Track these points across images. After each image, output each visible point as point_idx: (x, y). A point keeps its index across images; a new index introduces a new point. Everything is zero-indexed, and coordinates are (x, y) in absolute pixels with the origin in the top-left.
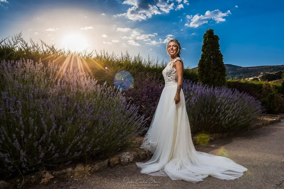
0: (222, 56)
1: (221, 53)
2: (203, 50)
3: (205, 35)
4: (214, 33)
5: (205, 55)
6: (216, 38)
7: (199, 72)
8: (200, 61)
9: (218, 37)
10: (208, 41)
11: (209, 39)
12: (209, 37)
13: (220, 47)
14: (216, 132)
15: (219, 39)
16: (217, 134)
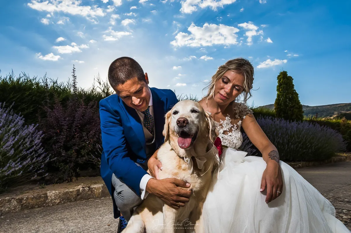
0: (298, 94)
1: (296, 92)
2: (278, 90)
3: (279, 76)
4: (287, 75)
5: (281, 94)
6: (290, 79)
7: (276, 110)
8: (276, 100)
9: (291, 77)
10: (282, 82)
11: (283, 80)
12: (284, 78)
13: (294, 87)
14: (303, 161)
15: (293, 79)
16: (304, 162)
